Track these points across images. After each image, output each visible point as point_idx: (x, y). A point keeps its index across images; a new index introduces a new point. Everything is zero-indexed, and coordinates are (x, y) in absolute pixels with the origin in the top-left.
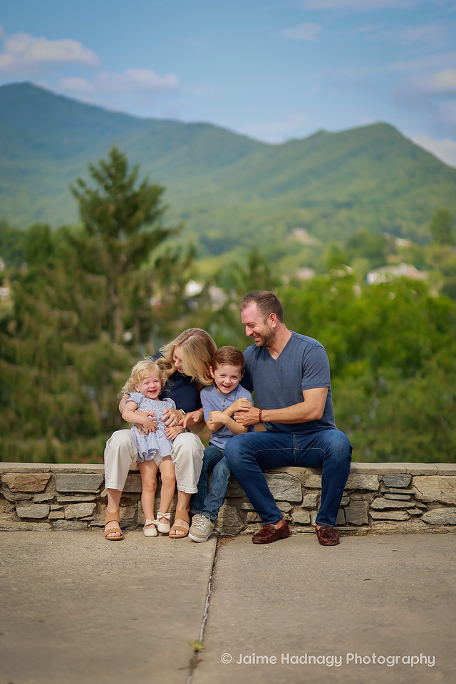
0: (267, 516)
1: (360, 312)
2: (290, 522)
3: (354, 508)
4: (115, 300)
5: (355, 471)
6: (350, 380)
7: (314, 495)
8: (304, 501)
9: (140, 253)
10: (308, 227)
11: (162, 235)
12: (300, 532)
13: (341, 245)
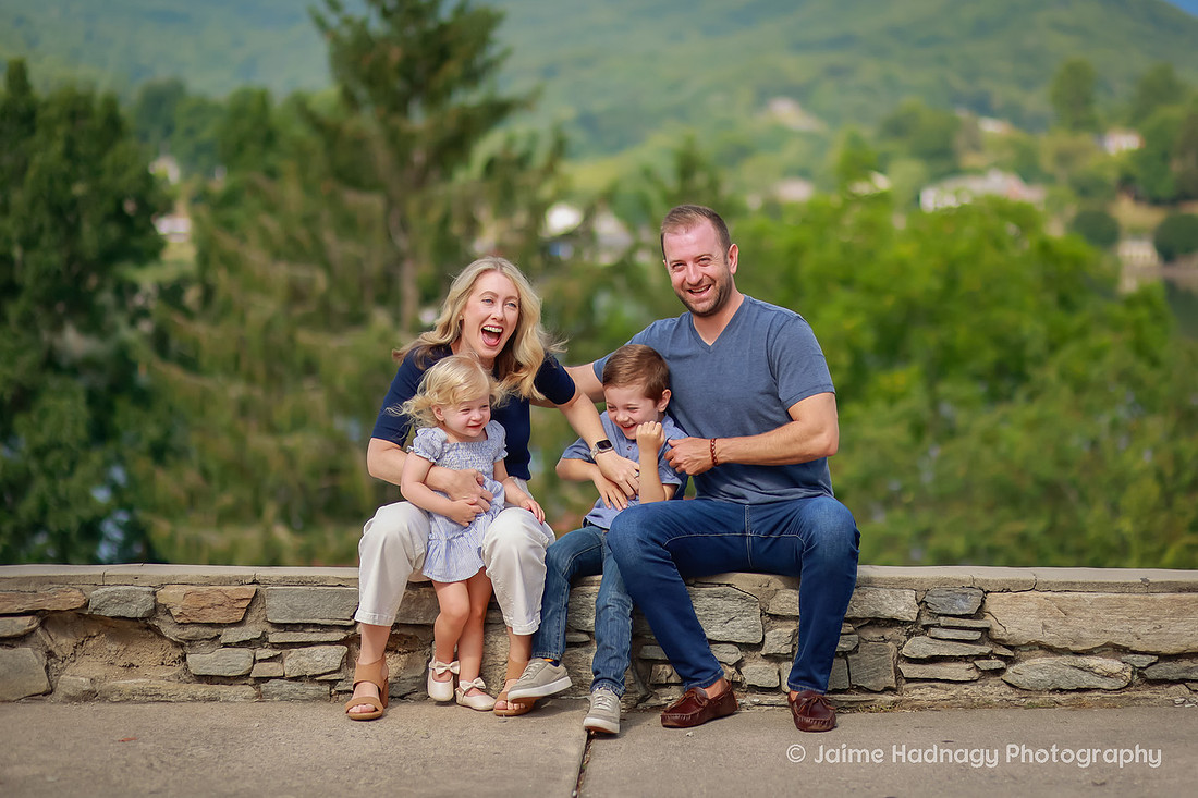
0: (691, 671)
1: (903, 268)
2: (738, 684)
3: (866, 657)
4: (402, 243)
5: (869, 582)
6: (880, 406)
7: (787, 630)
8: (766, 642)
9: (453, 147)
10: (800, 94)
11: (498, 111)
12: (759, 705)
13: (867, 132)
